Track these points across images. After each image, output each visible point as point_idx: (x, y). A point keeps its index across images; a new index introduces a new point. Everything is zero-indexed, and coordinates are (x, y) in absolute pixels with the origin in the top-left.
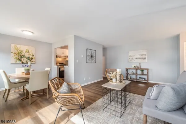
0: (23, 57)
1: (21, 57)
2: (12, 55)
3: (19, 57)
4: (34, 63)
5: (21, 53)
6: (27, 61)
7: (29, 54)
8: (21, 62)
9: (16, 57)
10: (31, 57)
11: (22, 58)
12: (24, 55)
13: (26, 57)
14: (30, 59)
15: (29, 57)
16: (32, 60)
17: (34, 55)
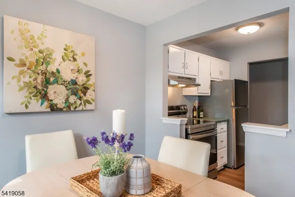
0: (52, 79)
1: (47, 82)
2: (11, 69)
3: (39, 81)
5: (48, 63)
6: (67, 100)
7: (76, 69)
8: (46, 104)
9: (27, 79)
10: (81, 79)
11: (50, 87)
12: (58, 71)
13: (64, 83)
14: (80, 92)
15: (74, 83)
16: (85, 95)
17: (91, 75)
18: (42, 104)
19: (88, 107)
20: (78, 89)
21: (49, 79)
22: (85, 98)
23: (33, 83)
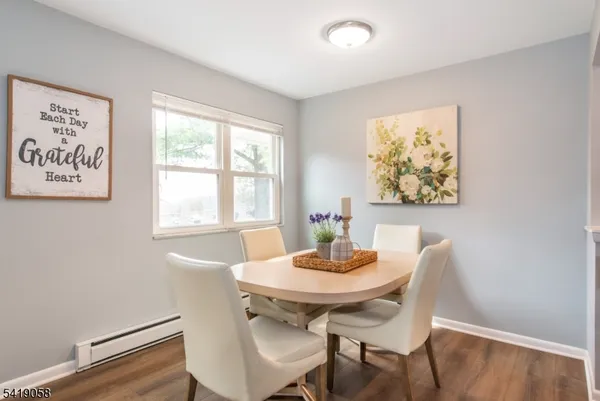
0: (403, 169)
1: (399, 173)
2: (371, 165)
3: (392, 173)
5: (399, 154)
6: (419, 192)
7: (430, 153)
8: (398, 195)
9: (382, 172)
10: (437, 165)
11: (402, 178)
12: (410, 160)
13: (416, 172)
14: (435, 182)
15: (428, 170)
16: (442, 185)
17: (450, 158)
18: (394, 195)
19: (447, 200)
20: (433, 178)
21: (402, 168)
22: (442, 189)
23: (387, 175)
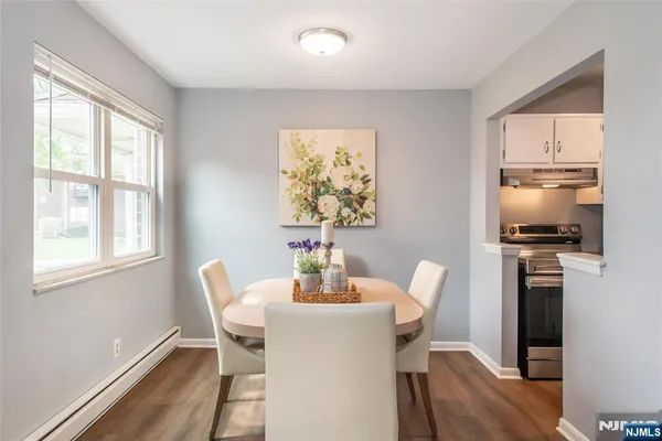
0: (322, 189)
1: (317, 194)
2: (285, 182)
3: (309, 193)
4: (370, 222)
5: (319, 172)
6: (339, 213)
7: (350, 174)
8: (316, 216)
9: (298, 191)
10: (357, 187)
11: (320, 198)
12: (329, 179)
13: (336, 193)
14: (354, 204)
15: (348, 192)
16: (362, 207)
17: (370, 180)
18: (312, 217)
19: (367, 222)
20: (354, 201)
22: (361, 211)
23: (304, 195)
